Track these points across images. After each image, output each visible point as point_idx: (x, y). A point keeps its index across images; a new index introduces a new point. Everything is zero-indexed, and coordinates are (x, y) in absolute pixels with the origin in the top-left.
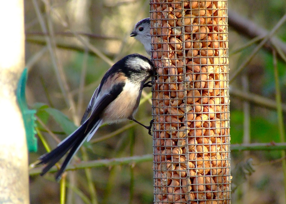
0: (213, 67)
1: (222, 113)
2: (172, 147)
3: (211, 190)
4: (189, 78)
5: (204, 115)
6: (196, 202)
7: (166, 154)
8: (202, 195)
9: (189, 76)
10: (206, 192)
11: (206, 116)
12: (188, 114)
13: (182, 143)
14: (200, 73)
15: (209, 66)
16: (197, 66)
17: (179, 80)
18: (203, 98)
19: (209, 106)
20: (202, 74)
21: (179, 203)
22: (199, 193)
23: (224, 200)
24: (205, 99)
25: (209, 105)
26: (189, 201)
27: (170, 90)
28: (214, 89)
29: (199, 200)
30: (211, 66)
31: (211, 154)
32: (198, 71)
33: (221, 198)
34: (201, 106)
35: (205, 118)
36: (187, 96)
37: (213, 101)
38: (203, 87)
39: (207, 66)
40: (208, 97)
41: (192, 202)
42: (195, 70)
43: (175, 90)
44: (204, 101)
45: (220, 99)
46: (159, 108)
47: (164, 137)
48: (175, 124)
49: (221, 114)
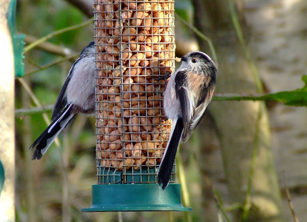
0: (151, 4)
1: (161, 52)
2: (107, 86)
3: (146, 131)
4: (124, 16)
5: (141, 53)
6: (130, 143)
7: (103, 94)
8: (137, 136)
9: (124, 13)
10: (141, 133)
11: (141, 54)
12: (123, 52)
13: (117, 82)
14: (135, 10)
15: (145, 3)
16: (132, 3)
17: (115, 18)
18: (139, 36)
19: (145, 45)
20: (138, 11)
21: (114, 143)
22: (132, 134)
23: (161, 142)
24: (141, 37)
25: (145, 43)
26: (123, 142)
27: (107, 27)
28: (151, 26)
29: (133, 141)
30: (149, 4)
31: (146, 94)
32: (134, 8)
33: (159, 140)
34: (136, 44)
35: (140, 57)
36: (122, 33)
37: (151, 39)
38: (140, 25)
39: (143, 3)
40: (144, 36)
41: (126, 143)
42: (131, 6)
43: (110, 27)
44: (140, 40)
45: (158, 37)
46: (98, 46)
47: (101, 76)
48: (111, 62)
49: (159, 53)
